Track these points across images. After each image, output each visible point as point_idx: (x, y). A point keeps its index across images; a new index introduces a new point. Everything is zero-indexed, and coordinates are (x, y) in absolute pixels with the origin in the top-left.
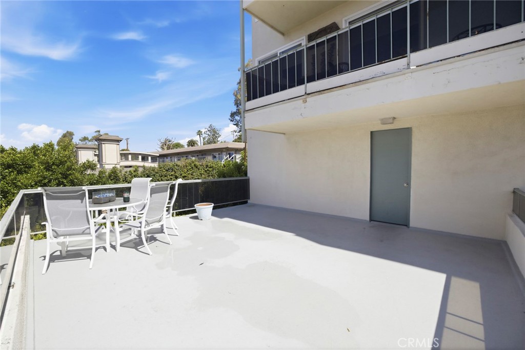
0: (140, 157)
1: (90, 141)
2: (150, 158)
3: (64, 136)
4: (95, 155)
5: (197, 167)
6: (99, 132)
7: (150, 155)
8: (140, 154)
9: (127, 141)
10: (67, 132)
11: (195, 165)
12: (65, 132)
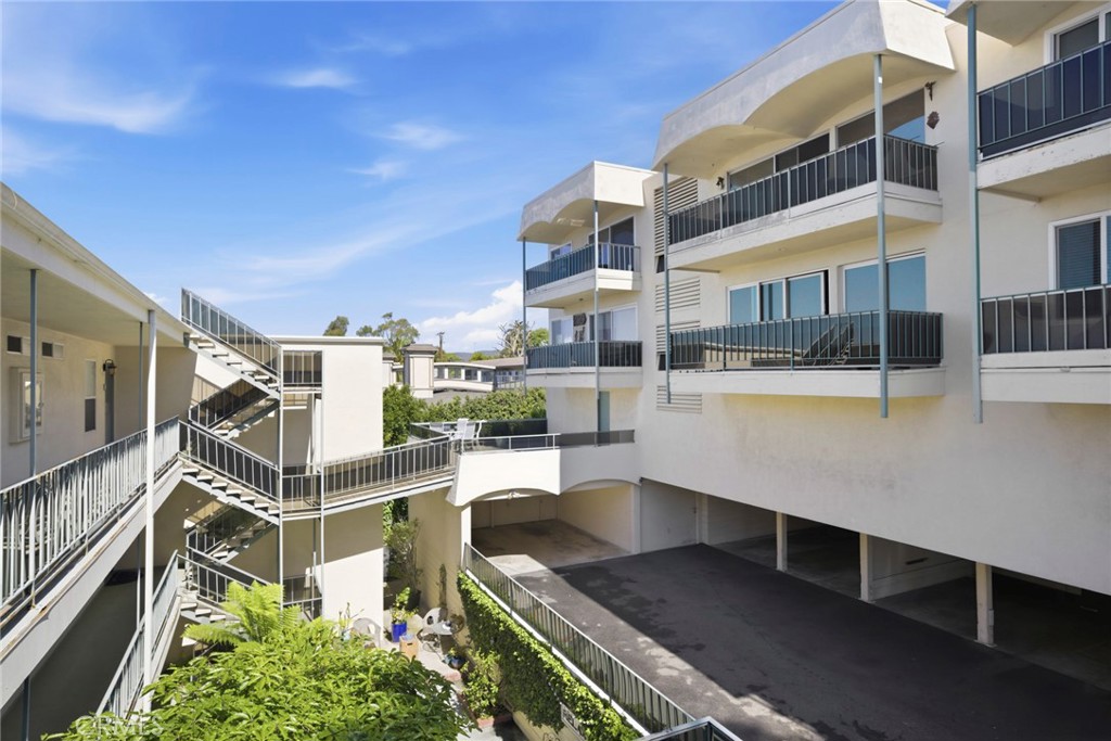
0: (463, 371)
2: (479, 373)
5: (542, 398)
7: (480, 368)
8: (465, 367)
9: (440, 337)
10: (338, 318)
11: (539, 395)
12: (334, 319)
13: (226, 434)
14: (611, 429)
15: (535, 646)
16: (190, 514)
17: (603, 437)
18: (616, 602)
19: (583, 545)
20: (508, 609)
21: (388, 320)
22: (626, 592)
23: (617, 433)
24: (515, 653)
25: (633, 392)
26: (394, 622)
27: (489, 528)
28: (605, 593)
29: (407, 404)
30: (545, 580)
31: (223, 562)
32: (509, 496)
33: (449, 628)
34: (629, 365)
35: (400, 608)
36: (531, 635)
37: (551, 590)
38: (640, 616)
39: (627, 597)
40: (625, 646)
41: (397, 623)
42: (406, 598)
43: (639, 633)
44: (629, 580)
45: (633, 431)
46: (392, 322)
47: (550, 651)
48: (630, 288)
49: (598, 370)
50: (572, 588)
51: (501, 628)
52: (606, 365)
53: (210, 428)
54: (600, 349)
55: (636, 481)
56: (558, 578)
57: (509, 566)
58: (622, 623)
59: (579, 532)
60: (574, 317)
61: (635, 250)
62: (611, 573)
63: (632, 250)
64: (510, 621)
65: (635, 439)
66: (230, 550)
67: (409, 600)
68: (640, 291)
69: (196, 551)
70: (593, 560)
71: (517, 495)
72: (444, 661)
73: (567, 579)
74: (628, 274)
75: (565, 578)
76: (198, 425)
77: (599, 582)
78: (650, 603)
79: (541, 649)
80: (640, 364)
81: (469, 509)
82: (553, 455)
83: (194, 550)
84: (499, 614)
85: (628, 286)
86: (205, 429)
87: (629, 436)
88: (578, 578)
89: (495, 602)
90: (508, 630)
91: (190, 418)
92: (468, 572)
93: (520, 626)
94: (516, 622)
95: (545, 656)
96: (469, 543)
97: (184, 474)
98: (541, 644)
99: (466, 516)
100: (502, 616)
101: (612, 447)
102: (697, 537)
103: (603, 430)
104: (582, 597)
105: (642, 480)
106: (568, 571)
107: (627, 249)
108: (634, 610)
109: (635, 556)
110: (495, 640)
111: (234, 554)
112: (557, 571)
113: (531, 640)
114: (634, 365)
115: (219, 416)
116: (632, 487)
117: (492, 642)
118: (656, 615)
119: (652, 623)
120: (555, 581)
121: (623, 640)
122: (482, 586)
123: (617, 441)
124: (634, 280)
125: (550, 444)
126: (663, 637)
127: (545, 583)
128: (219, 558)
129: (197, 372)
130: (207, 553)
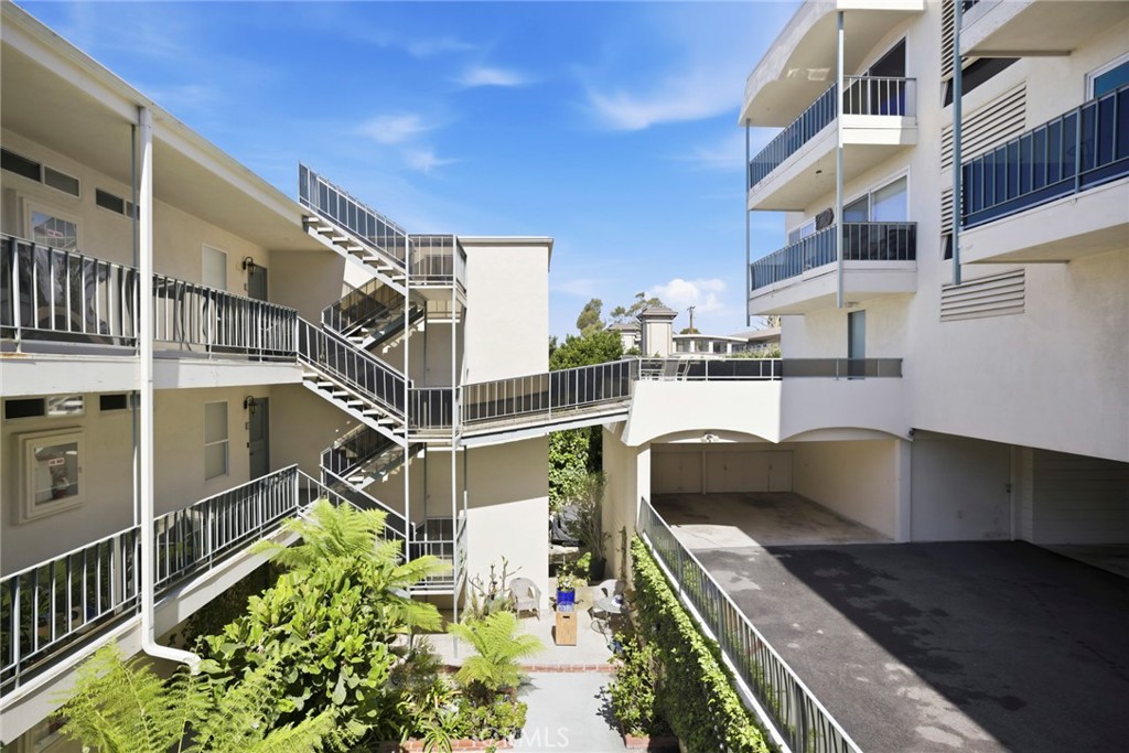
0: (711, 344)
1: (626, 315)
2: (729, 346)
3: (588, 309)
4: (636, 343)
6: (643, 295)
7: (730, 341)
8: (711, 339)
9: (691, 312)
10: (593, 301)
12: (588, 301)
13: (361, 342)
14: (867, 356)
15: (697, 645)
16: (339, 435)
17: (856, 367)
18: (856, 602)
19: (821, 524)
20: (676, 585)
21: (639, 299)
22: (876, 591)
23: (875, 361)
24: (674, 650)
25: (900, 299)
26: (560, 589)
27: (700, 494)
28: (841, 587)
29: (614, 349)
30: (752, 559)
31: (358, 488)
32: (704, 439)
33: (619, 605)
34: (893, 258)
35: (567, 573)
36: (696, 626)
37: (756, 573)
38: (896, 629)
39: (879, 598)
40: (859, 673)
41: (564, 590)
42: (587, 564)
43: (889, 657)
44: (886, 576)
45: (901, 360)
46: (644, 301)
47: (717, 657)
48: (896, 141)
49: (841, 265)
50: (791, 576)
51: (663, 612)
52: (855, 257)
53: (343, 333)
54: (845, 234)
55: (904, 433)
56: (772, 559)
57: (709, 537)
58: (860, 635)
59: (820, 509)
60: (817, 217)
61: (908, 85)
62: (858, 562)
63: (902, 84)
64: (673, 602)
65: (903, 372)
66: (366, 476)
67: (590, 567)
68: (915, 146)
69: (330, 472)
70: (831, 543)
71: (715, 439)
72: (609, 647)
73: (784, 561)
74: (896, 120)
75: (779, 559)
76: (331, 329)
77: (834, 572)
78: (916, 612)
79: (703, 650)
80: (912, 256)
81: (647, 453)
82: (771, 388)
83: (327, 470)
84: (663, 590)
85: (893, 139)
86: (338, 334)
87: (894, 368)
88: (801, 563)
89: (663, 573)
90: (670, 615)
91: (323, 322)
92: (645, 536)
93: (688, 612)
94: (682, 605)
95: (707, 663)
96: (648, 499)
97: (305, 378)
98: (707, 643)
99: (644, 460)
100: (666, 594)
101: (869, 381)
102: (1013, 531)
103: (856, 356)
104: (801, 587)
105: (914, 432)
106: (787, 552)
107: (893, 84)
108: (884, 618)
109: (899, 545)
110: (658, 627)
111: (370, 480)
112: (772, 550)
113: (694, 635)
114: (903, 257)
115: (352, 321)
116: (898, 444)
117: (654, 629)
118: (925, 632)
119: (917, 644)
120: (767, 562)
121: (857, 661)
122: (656, 555)
123: (874, 374)
124: (903, 129)
125: (767, 372)
126: (931, 669)
127: (753, 563)
128: (354, 483)
129: (345, 279)
130: (341, 476)
